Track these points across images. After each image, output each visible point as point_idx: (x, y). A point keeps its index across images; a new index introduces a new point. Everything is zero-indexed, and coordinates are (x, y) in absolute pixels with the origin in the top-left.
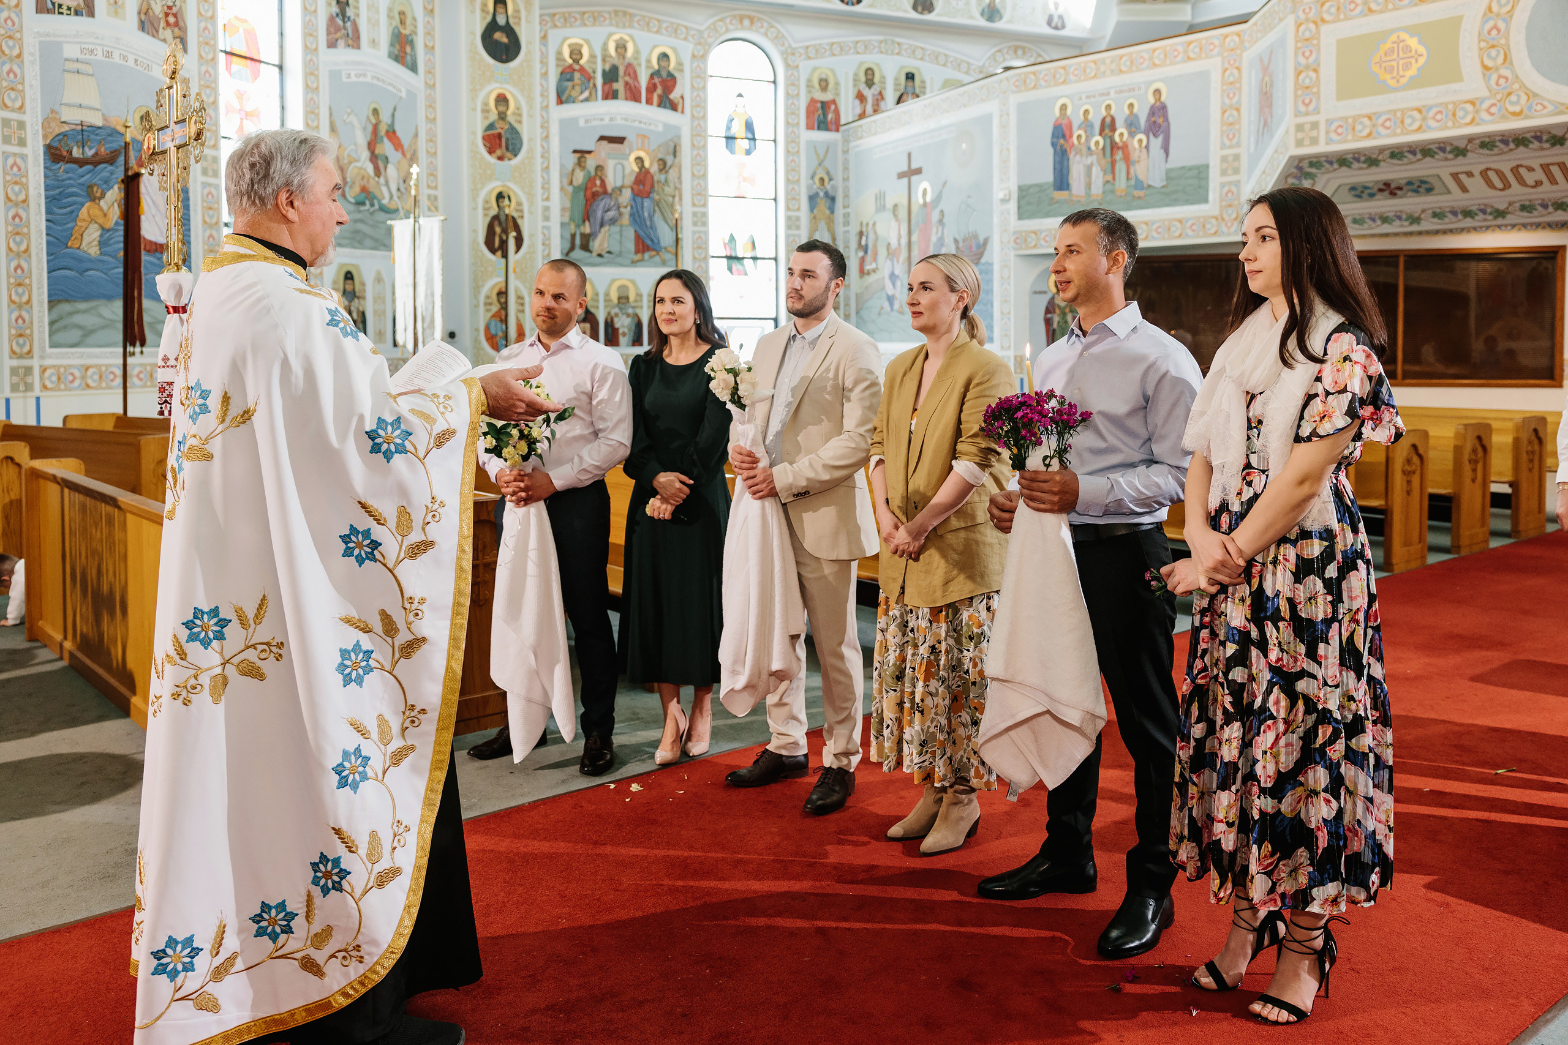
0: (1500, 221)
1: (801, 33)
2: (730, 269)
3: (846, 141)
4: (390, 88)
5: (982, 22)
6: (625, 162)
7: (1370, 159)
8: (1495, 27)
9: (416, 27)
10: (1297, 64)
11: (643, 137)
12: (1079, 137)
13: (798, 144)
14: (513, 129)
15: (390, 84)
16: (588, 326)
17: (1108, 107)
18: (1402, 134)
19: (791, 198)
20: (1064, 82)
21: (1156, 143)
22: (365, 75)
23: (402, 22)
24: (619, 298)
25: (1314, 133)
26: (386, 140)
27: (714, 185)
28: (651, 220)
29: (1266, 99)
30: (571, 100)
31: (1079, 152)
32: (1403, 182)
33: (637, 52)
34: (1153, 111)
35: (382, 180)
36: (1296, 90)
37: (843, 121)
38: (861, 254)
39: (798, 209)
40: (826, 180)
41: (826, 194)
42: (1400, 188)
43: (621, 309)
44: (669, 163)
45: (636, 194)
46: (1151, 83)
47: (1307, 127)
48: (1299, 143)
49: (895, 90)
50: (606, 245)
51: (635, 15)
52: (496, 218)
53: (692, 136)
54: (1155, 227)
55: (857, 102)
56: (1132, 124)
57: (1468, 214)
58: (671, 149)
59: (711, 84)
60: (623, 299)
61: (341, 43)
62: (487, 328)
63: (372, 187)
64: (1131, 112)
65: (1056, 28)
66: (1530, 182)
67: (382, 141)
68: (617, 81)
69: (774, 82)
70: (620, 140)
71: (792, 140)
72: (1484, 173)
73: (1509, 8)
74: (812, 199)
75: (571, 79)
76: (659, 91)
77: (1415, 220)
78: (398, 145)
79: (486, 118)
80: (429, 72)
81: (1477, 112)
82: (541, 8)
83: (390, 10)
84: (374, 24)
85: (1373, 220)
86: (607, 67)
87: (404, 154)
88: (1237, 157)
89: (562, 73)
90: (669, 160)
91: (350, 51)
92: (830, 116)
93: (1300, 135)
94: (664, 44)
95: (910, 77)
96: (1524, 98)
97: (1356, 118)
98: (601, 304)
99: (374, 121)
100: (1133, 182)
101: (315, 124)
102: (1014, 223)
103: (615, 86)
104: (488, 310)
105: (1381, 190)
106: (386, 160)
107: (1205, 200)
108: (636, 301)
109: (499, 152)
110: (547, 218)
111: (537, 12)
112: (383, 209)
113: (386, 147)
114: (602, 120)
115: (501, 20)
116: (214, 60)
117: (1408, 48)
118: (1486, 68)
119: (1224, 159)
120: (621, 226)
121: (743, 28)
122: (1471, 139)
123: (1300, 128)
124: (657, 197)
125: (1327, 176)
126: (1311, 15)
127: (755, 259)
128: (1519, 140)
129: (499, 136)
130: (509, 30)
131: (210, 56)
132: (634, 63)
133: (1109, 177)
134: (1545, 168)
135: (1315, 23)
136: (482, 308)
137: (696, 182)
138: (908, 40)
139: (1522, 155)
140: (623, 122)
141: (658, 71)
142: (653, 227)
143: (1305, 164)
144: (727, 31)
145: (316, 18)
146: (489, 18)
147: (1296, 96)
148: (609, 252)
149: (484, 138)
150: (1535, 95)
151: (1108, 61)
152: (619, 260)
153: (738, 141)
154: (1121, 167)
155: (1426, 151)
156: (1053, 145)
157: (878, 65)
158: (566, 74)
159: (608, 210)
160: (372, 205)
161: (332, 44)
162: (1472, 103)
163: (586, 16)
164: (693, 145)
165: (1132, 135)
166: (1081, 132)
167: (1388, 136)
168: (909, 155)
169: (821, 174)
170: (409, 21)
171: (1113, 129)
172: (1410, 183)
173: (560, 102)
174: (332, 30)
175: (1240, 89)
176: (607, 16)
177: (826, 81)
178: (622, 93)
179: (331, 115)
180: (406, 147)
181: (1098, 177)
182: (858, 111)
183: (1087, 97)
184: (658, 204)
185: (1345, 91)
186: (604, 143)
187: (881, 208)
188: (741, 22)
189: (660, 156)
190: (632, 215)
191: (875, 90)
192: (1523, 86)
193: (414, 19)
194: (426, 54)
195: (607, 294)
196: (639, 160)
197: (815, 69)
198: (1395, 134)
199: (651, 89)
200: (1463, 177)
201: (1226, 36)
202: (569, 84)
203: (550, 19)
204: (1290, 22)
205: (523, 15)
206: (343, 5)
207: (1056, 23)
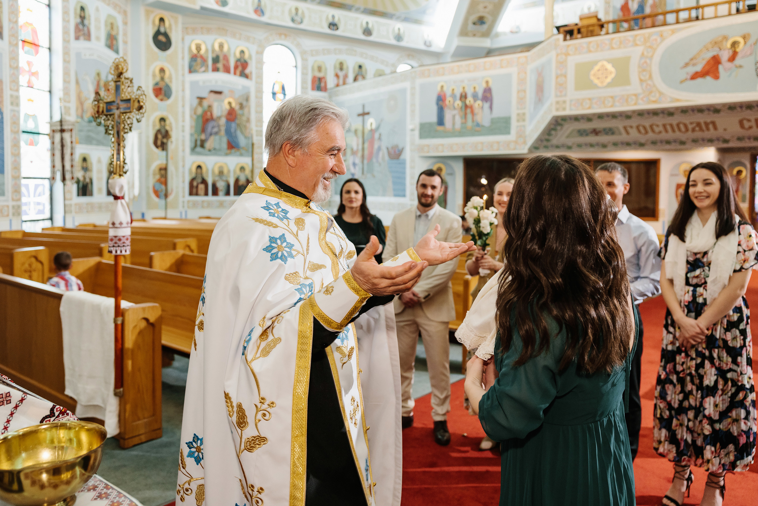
0: (642, 148)
1: (308, 43)
3: (331, 96)
4: (105, 62)
7: (588, 118)
8: (645, 62)
9: (118, 31)
10: (557, 73)
11: (232, 92)
12: (449, 101)
14: (167, 86)
15: (105, 60)
16: (203, 185)
17: (464, 88)
18: (604, 108)
20: (443, 74)
21: (487, 105)
22: (93, 55)
23: (112, 28)
24: (219, 172)
25: (564, 105)
28: (235, 133)
29: (540, 89)
30: (195, 71)
31: (449, 108)
32: (602, 129)
33: (229, 49)
34: (485, 91)
36: (556, 85)
37: (328, 87)
42: (600, 132)
43: (220, 178)
44: (244, 105)
45: (228, 120)
47: (561, 102)
48: (557, 110)
50: (212, 145)
51: (228, 30)
52: (159, 131)
53: (256, 92)
54: (485, 144)
55: (335, 78)
56: (475, 97)
57: (628, 144)
59: (265, 66)
60: (221, 173)
61: (81, 38)
62: (154, 187)
64: (475, 91)
65: (428, 46)
66: (657, 132)
68: (219, 63)
69: (296, 67)
70: (220, 93)
72: (638, 127)
73: (651, 54)
75: (195, 61)
76: (240, 68)
77: (604, 146)
80: (125, 53)
81: (637, 99)
82: (182, 24)
83: (106, 22)
84: (98, 28)
86: (214, 56)
88: (524, 114)
89: (191, 58)
90: (244, 103)
91: (86, 42)
92: (322, 85)
93: (558, 106)
95: (360, 67)
96: (658, 95)
97: (583, 100)
98: (210, 175)
100: (475, 123)
101: (68, 80)
102: (418, 141)
103: (218, 65)
105: (591, 132)
107: (508, 133)
109: (161, 97)
110: (183, 131)
111: (180, 26)
114: (211, 82)
115: (162, 30)
116: (17, 45)
117: (607, 69)
118: (641, 80)
119: (518, 115)
120: (220, 136)
121: (281, 39)
122: (634, 112)
123: (557, 103)
124: (238, 122)
125: (568, 125)
126: (564, 51)
128: (655, 113)
129: (161, 89)
130: (166, 35)
131: (15, 42)
132: (228, 54)
133: (464, 121)
134: (664, 126)
135: (565, 55)
137: (257, 115)
138: (360, 49)
139: (655, 120)
140: (222, 84)
141: (240, 59)
142: (236, 137)
143: (559, 119)
144: (273, 40)
145: (69, 24)
146: (156, 29)
147: (556, 88)
148: (214, 149)
149: (153, 89)
150: (662, 93)
151: (464, 67)
152: (219, 153)
153: (277, 95)
154: (469, 116)
155: (614, 116)
156: (437, 104)
158: (194, 58)
159: (214, 128)
161: (77, 38)
162: (635, 95)
163: (204, 29)
164: (256, 96)
165: (475, 101)
166: (450, 99)
167: (597, 108)
168: (364, 105)
170: (115, 28)
171: (466, 97)
172: (605, 130)
173: (190, 71)
174: (77, 31)
175: (526, 82)
176: (214, 30)
177: (321, 67)
178: (221, 69)
179: (76, 75)
181: (458, 120)
182: (336, 82)
184: (239, 125)
185: (579, 87)
186: (212, 94)
188: (281, 36)
189: (240, 101)
190: (226, 130)
191: (344, 73)
192: (657, 89)
194: (123, 45)
195: (213, 170)
196: (230, 103)
197: (316, 61)
199: (236, 67)
200: (629, 129)
201: (520, 58)
202: (195, 63)
203: (186, 30)
204: (553, 54)
205: (174, 27)
206: (83, 18)
207: (428, 44)
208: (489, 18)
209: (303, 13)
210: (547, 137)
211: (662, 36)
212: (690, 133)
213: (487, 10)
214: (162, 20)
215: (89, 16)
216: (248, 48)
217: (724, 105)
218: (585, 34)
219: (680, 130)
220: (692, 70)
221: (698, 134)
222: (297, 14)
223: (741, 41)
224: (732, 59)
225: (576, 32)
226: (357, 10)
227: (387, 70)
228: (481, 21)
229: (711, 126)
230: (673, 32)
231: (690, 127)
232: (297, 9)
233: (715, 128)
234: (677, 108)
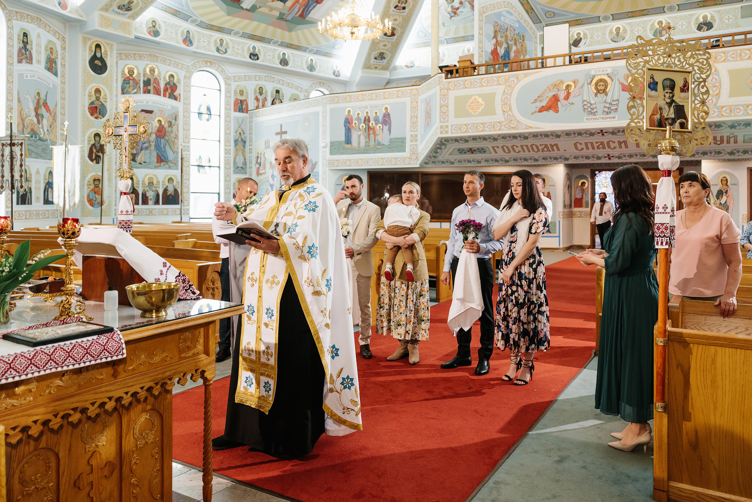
0: (507, 164)
1: (232, 70)
2: (199, 171)
3: (251, 117)
4: (45, 83)
5: (307, 71)
6: (153, 122)
7: (466, 140)
8: (506, 97)
9: (57, 55)
10: (441, 104)
11: (161, 111)
12: (355, 123)
13: (230, 118)
14: (103, 105)
15: (45, 81)
16: (134, 195)
17: (367, 113)
18: (477, 132)
19: (227, 141)
20: (349, 101)
21: (386, 128)
22: (34, 76)
23: (51, 53)
24: (149, 183)
25: (447, 129)
26: (42, 107)
27: (193, 133)
28: (164, 148)
29: (428, 115)
30: (128, 93)
31: (355, 129)
32: (476, 149)
33: (159, 73)
34: (384, 116)
35: (40, 126)
36: (440, 113)
37: (249, 109)
38: (258, 166)
39: (230, 146)
40: (242, 134)
41: (242, 139)
42: (475, 151)
43: (150, 188)
44: (173, 123)
45: (158, 136)
46: (383, 105)
47: (444, 127)
48: (441, 133)
49: (272, 97)
50: (143, 159)
51: (159, 57)
52: (94, 145)
53: (184, 112)
54: (385, 160)
55: (256, 101)
56: (376, 120)
57: (496, 161)
58: (174, 117)
59: (193, 90)
60: (151, 184)
61: (24, 61)
62: (88, 196)
63: (36, 129)
64: (376, 115)
65: (337, 76)
66: (517, 151)
67: (41, 107)
68: (150, 85)
69: (220, 90)
70: (151, 112)
71: (227, 116)
72: (502, 147)
73: (510, 91)
74: (236, 141)
75: (128, 83)
76: (169, 91)
77: (479, 162)
78: (48, 110)
79: (90, 99)
80: (63, 76)
81: (501, 126)
82: (117, 50)
83: (46, 47)
84: (39, 53)
85: (465, 161)
86: (146, 79)
87: (50, 114)
88: (416, 135)
89: (124, 80)
90: (173, 122)
91: (28, 65)
92: (244, 106)
93: (442, 130)
94: (172, 70)
95: (278, 92)
96: (516, 123)
97: (461, 125)
98: (141, 186)
99: (38, 98)
100: (377, 142)
101: (11, 98)
102: (328, 156)
103: (149, 88)
104: (89, 188)
105: (468, 151)
106: (43, 116)
107: (404, 151)
108: (157, 184)
109: (96, 115)
111: (115, 52)
112: (41, 139)
113: (43, 111)
114: (143, 102)
115: (98, 55)
117: (478, 102)
118: (504, 111)
119: (412, 136)
120: (151, 150)
121: (207, 66)
122: (499, 135)
123: (442, 127)
124: (167, 138)
125: (450, 145)
126: (445, 86)
127: (210, 167)
128: (514, 137)
129: (96, 107)
130: (102, 60)
132: (158, 78)
133: (367, 140)
135: (447, 89)
136: (86, 186)
137: (185, 132)
138: (277, 76)
139: (515, 142)
140: (152, 104)
141: (169, 82)
142: (165, 152)
143: (443, 140)
144: (200, 67)
145: (13, 49)
146: (93, 54)
147: (440, 115)
148: (144, 162)
149: (89, 108)
150: (519, 122)
151: (367, 95)
152: (149, 166)
153: (203, 115)
154: (372, 136)
155: (484, 138)
156: (345, 126)
157: (264, 86)
158: (126, 81)
159: (145, 143)
160: (36, 137)
161: (20, 61)
162: (499, 123)
163: (136, 55)
164: (184, 116)
165: (376, 124)
166: (356, 122)
167: (472, 132)
168: (281, 125)
169: (240, 131)
170: (54, 52)
171: (369, 122)
172: (478, 149)
173: (123, 93)
174: (20, 55)
175: (417, 110)
176: (146, 56)
177: (242, 91)
178: (152, 91)
179: (18, 94)
180: (51, 111)
181: (363, 139)
182: (256, 105)
183: (359, 108)
184: (167, 141)
185: (457, 115)
186: (144, 113)
187: (267, 147)
188: (206, 63)
189: (169, 120)
190: (155, 146)
191: (263, 96)
192: (515, 118)
193: (57, 51)
194: (61, 68)
195: (143, 181)
196: (159, 121)
197: (238, 86)
198: (474, 132)
199: (166, 90)
200: (496, 148)
201: (412, 90)
202: (128, 85)
203: (120, 55)
204: (438, 88)
205: (109, 53)
206: (25, 43)
207: (336, 74)
208: (388, 55)
209: (227, 43)
210: (434, 154)
211: (517, 78)
212: (541, 152)
213: (386, 48)
214: (98, 46)
215: (32, 42)
216: (176, 73)
217: (563, 132)
218: (461, 75)
219: (533, 150)
220: (540, 105)
221: (546, 154)
222: (221, 45)
223: (572, 84)
224: (567, 98)
225: (454, 72)
226: (275, 43)
227: (302, 96)
228: (382, 56)
229: (555, 147)
230: (526, 76)
231: (541, 148)
232: (222, 41)
233: (558, 150)
234: (530, 133)
